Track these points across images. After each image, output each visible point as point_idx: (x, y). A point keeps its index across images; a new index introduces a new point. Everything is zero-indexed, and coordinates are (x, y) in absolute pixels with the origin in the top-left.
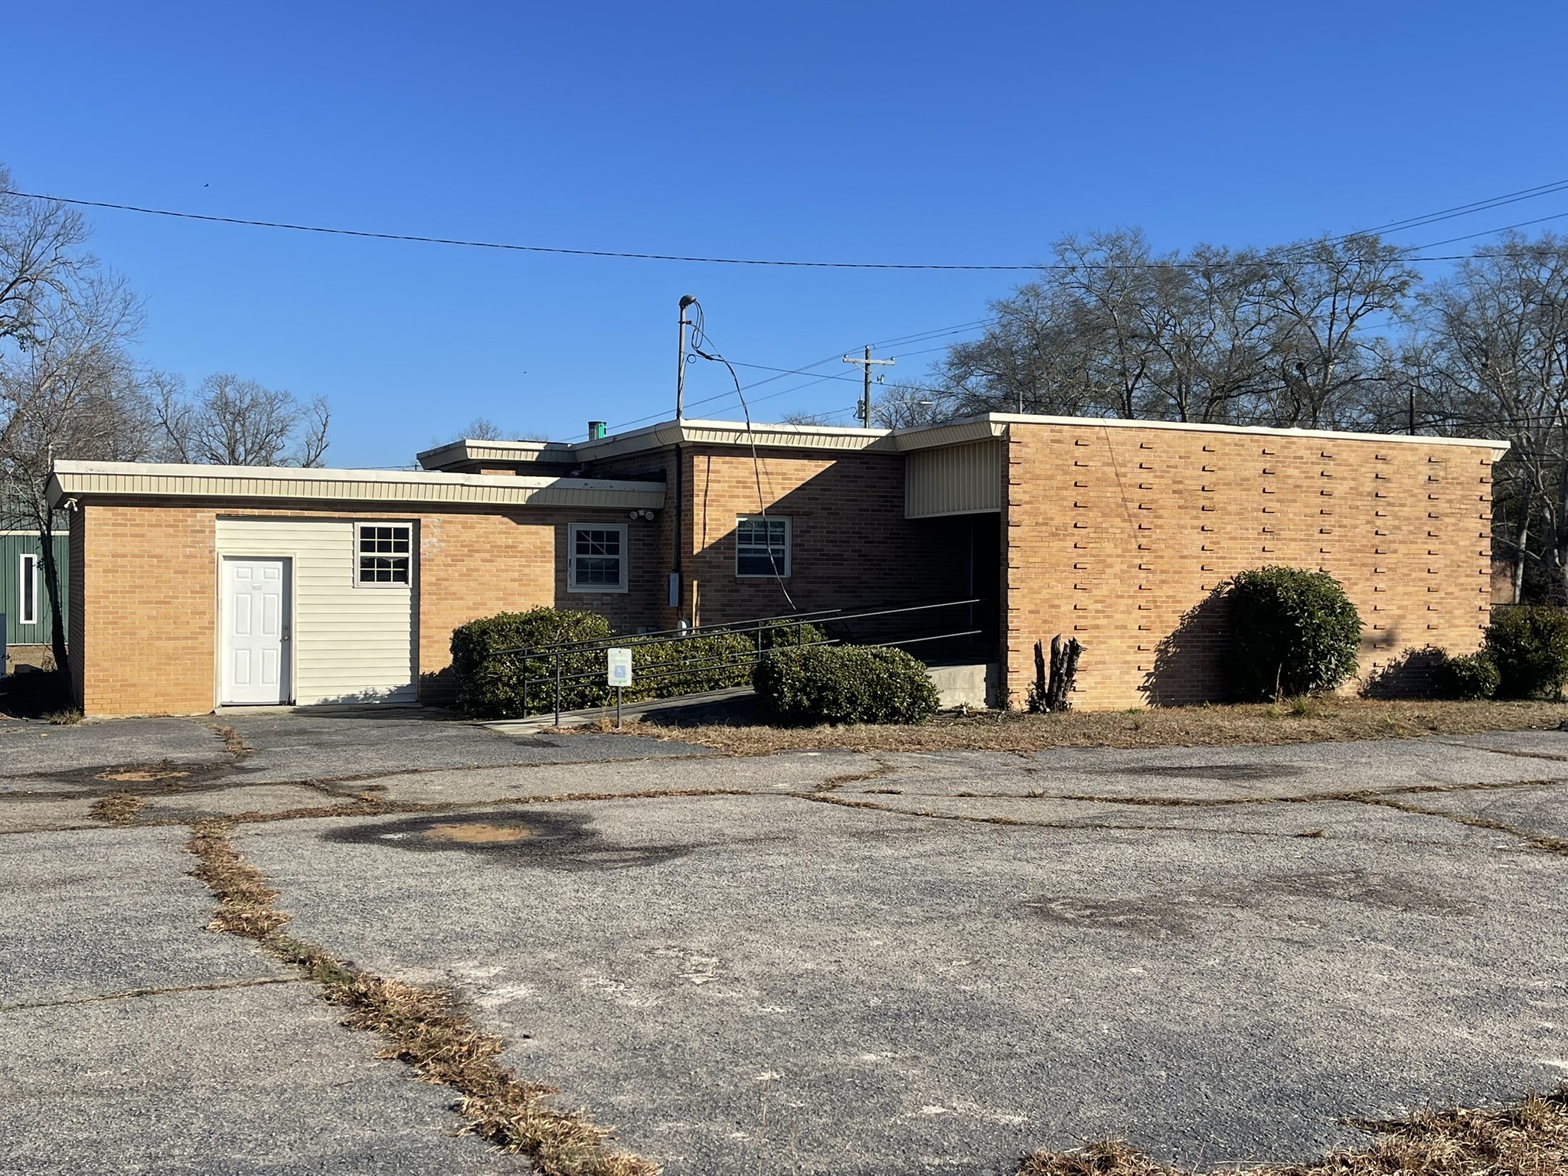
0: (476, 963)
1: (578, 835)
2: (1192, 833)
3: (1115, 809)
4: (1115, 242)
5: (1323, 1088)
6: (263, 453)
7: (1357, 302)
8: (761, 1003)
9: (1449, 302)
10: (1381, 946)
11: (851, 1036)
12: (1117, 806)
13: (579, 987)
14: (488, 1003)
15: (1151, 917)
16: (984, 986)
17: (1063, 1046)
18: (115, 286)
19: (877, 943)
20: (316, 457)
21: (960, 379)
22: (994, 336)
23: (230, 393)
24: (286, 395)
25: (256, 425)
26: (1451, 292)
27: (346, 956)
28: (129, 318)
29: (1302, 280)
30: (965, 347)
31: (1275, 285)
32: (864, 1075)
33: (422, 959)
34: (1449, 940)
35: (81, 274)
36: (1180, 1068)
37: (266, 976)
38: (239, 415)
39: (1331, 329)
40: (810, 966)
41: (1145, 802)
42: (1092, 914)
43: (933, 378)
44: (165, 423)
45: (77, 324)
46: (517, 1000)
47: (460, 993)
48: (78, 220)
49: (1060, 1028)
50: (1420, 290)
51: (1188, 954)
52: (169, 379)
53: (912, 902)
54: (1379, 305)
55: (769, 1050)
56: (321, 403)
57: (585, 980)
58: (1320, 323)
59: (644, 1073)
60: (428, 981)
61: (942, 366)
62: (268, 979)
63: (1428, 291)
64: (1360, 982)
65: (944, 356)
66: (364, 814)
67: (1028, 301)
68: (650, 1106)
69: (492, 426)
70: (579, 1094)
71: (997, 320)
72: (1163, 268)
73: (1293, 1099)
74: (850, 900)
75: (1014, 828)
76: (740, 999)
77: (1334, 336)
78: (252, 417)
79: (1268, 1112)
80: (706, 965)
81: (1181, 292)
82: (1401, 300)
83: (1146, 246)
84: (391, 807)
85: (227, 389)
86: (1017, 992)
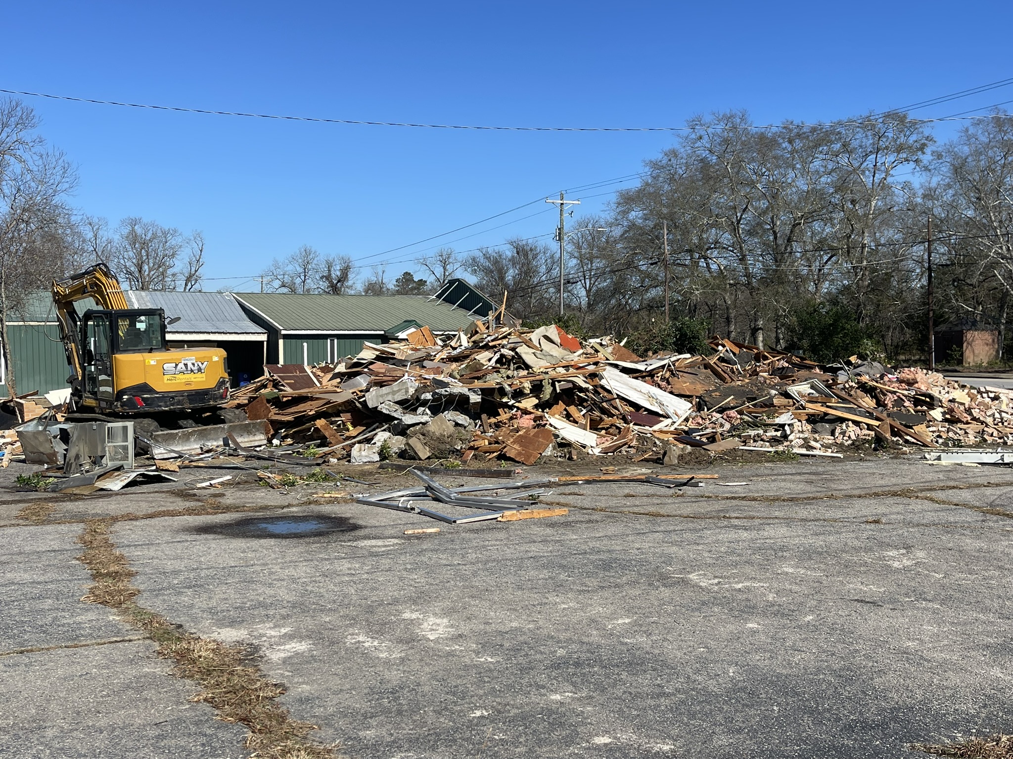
0: (271, 625)
1: (356, 527)
2: (788, 521)
3: (734, 504)
4: (728, 118)
5: (895, 719)
6: (161, 270)
7: (891, 158)
8: (477, 653)
9: (956, 156)
10: (930, 605)
11: (542, 679)
12: (734, 502)
13: (345, 643)
14: (276, 656)
15: (762, 584)
16: (642, 639)
17: (699, 687)
18: (57, 158)
19: (564, 606)
20: (196, 271)
21: (625, 213)
22: (647, 184)
23: (138, 230)
24: (175, 231)
25: (155, 251)
26: (956, 149)
27: (178, 621)
28: (67, 180)
29: (855, 144)
30: (628, 191)
31: (837, 146)
32: (550, 712)
33: (233, 623)
34: (979, 599)
35: (33, 150)
36: (788, 704)
37: (118, 636)
38: (145, 244)
39: (874, 176)
40: (514, 624)
41: (754, 499)
42: (719, 582)
43: (606, 213)
44: (95, 250)
45: (33, 184)
46: (298, 654)
47: (257, 649)
48: (31, 113)
49: (697, 671)
50: (934, 149)
51: (791, 613)
52: (97, 221)
53: (589, 575)
54: (907, 160)
55: (481, 692)
56: (198, 236)
57: (349, 637)
58: (867, 172)
59: (386, 712)
60: (234, 639)
61: (612, 205)
62: (118, 639)
63: (940, 149)
64: (917, 634)
65: (614, 198)
66: (208, 514)
67: (670, 160)
68: (388, 740)
69: (313, 250)
70: (336, 730)
71: (649, 173)
72: (762, 137)
73: (873, 728)
74: (545, 574)
75: (663, 519)
76: (461, 651)
77: (876, 180)
78: (154, 244)
79: (856, 740)
80: (438, 625)
81: (773, 153)
82: (921, 156)
83: (750, 122)
84: (227, 509)
85: (136, 227)
86: (665, 644)
